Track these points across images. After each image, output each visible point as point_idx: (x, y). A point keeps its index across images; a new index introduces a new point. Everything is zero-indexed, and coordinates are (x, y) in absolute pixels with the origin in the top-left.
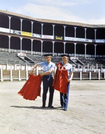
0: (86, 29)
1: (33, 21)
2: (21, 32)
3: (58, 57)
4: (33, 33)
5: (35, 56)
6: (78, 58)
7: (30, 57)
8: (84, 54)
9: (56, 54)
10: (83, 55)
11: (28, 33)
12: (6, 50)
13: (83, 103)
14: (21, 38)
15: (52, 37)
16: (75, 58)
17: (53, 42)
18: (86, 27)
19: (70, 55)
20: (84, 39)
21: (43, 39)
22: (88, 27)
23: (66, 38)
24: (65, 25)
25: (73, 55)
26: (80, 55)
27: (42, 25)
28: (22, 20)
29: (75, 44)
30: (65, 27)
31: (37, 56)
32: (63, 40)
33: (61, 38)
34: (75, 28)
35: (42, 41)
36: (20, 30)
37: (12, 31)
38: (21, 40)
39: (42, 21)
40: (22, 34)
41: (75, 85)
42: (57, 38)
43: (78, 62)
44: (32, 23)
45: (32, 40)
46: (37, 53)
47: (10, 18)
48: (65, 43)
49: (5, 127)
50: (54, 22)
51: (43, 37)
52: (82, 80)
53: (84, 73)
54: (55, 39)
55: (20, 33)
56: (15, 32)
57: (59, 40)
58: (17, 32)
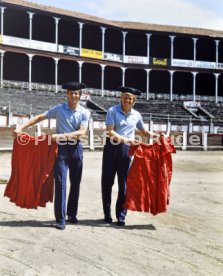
0: (217, 42)
1: (104, 25)
2: (81, 50)
3: (157, 102)
4: (106, 51)
5: (109, 99)
6: (199, 104)
7: (99, 102)
8: (214, 95)
9: (153, 95)
10: (211, 98)
11: (95, 52)
12: (50, 87)
14: (81, 63)
15: (145, 60)
16: (193, 104)
17: (148, 70)
18: (217, 38)
19: (182, 97)
20: (213, 64)
21: (125, 65)
23: (176, 62)
24: (172, 34)
25: (189, 97)
26: (205, 98)
27: (125, 34)
28: (81, 25)
29: (195, 74)
30: (172, 38)
31: (114, 99)
32: (169, 66)
33: (164, 63)
34: (195, 40)
35: (124, 69)
36: (78, 46)
37: (61, 49)
38: (81, 66)
39: (124, 27)
40: (82, 54)
41: (190, 161)
42: (156, 62)
43: (199, 112)
44: (104, 30)
45: (103, 66)
46: (113, 93)
47: (57, 20)
48: (172, 72)
49: (34, 244)
50: (149, 29)
51: (127, 59)
53: (214, 135)
54: (151, 65)
55: (78, 52)
56: (68, 51)
57: (161, 66)
58: (71, 50)
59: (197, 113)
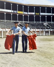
0: (52, 8)
1: (23, 5)
2: (18, 11)
3: (37, 24)
4: (24, 12)
6: (47, 24)
7: (23, 24)
9: (36, 22)
10: (50, 22)
11: (21, 12)
12: (10, 21)
13: (51, 48)
14: (18, 15)
16: (46, 24)
17: (34, 16)
18: (51, 7)
19: (43, 22)
20: (51, 14)
21: (29, 15)
22: (53, 7)
23: (41, 14)
24: (40, 7)
25: (45, 22)
26: (49, 22)
27: (28, 7)
28: (18, 5)
29: (46, 16)
33: (38, 14)
34: (46, 8)
35: (28, 16)
37: (13, 11)
39: (28, 5)
40: (18, 13)
41: (46, 38)
42: (36, 14)
43: (48, 26)
45: (23, 15)
46: (26, 22)
48: (40, 16)
50: (34, 6)
51: (29, 13)
52: (50, 35)
53: (51, 31)
54: (35, 15)
55: (17, 12)
56: (14, 12)
58: (15, 12)
59: (47, 26)
